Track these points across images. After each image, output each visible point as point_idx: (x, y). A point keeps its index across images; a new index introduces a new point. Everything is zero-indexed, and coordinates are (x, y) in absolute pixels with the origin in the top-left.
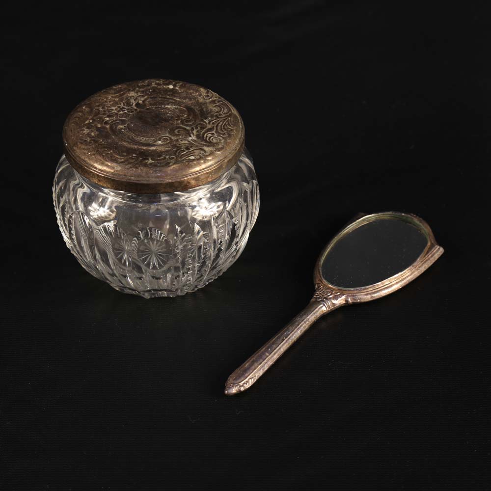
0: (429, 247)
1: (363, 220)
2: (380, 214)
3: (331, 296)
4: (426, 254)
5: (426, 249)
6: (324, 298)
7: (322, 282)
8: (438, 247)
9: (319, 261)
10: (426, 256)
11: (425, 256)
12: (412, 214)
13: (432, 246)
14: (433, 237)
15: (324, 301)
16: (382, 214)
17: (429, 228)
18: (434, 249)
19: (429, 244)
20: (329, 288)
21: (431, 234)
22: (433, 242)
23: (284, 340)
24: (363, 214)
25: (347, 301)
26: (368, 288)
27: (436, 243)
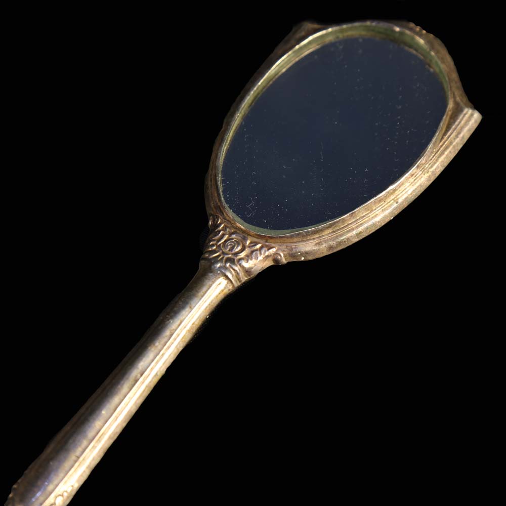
0: (450, 113)
1: (310, 43)
2: (345, 26)
3: (242, 255)
4: (445, 134)
5: (446, 119)
6: (228, 260)
7: (222, 213)
8: (470, 111)
9: (217, 157)
10: (446, 137)
11: (442, 138)
12: (412, 25)
13: (458, 111)
14: (459, 84)
15: (226, 268)
16: (349, 25)
17: (449, 59)
18: (461, 117)
19: (451, 105)
20: (237, 231)
21: (455, 76)
22: (458, 99)
23: (136, 381)
24: (309, 26)
25: (275, 260)
26: (322, 230)
27: (465, 99)
